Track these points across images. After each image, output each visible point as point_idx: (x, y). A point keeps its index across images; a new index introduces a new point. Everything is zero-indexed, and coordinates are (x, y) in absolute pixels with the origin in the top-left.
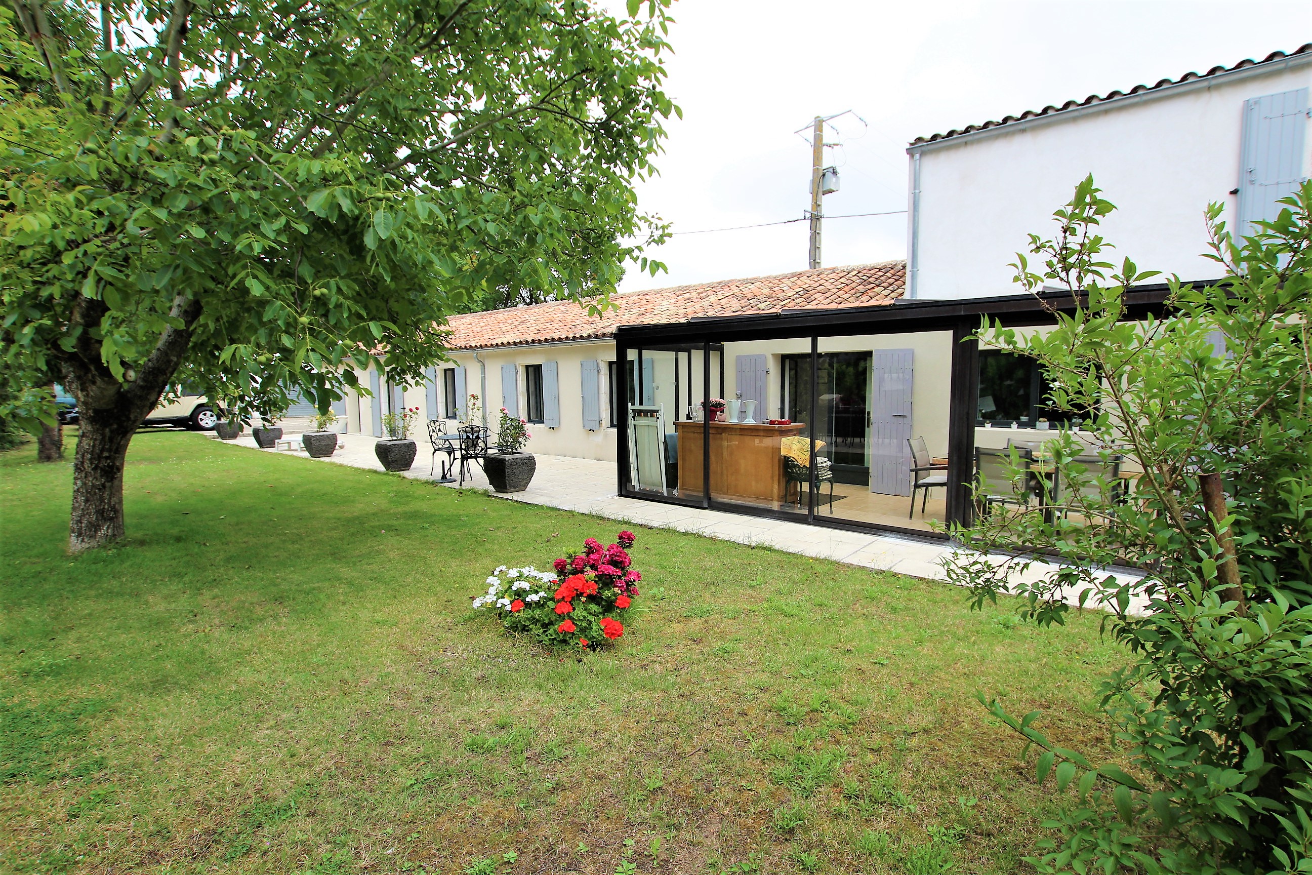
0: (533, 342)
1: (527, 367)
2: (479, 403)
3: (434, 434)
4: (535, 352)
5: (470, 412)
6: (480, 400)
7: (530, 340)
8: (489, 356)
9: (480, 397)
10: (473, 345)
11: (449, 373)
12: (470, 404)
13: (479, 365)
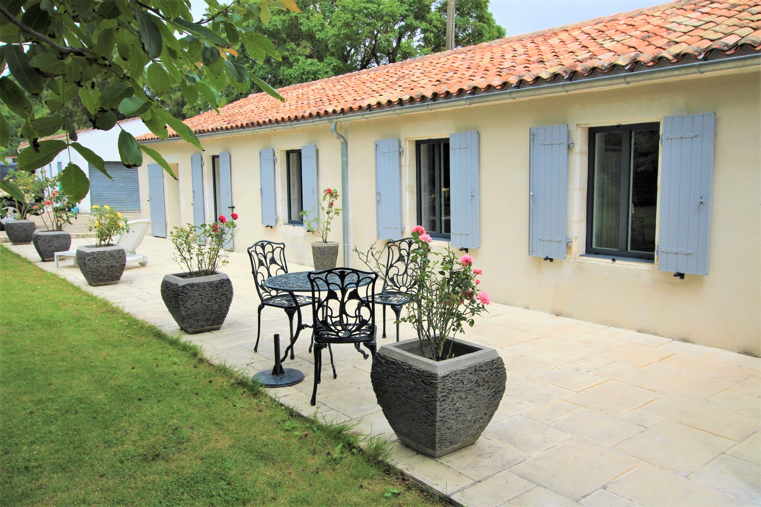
0: (435, 96)
1: (418, 144)
2: (338, 203)
3: (263, 270)
4: (435, 116)
5: (324, 217)
6: (339, 200)
7: (429, 94)
8: (354, 127)
9: (340, 193)
10: (330, 110)
11: (293, 156)
12: (325, 204)
13: (338, 142)
